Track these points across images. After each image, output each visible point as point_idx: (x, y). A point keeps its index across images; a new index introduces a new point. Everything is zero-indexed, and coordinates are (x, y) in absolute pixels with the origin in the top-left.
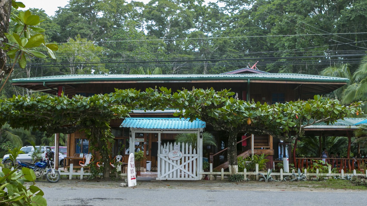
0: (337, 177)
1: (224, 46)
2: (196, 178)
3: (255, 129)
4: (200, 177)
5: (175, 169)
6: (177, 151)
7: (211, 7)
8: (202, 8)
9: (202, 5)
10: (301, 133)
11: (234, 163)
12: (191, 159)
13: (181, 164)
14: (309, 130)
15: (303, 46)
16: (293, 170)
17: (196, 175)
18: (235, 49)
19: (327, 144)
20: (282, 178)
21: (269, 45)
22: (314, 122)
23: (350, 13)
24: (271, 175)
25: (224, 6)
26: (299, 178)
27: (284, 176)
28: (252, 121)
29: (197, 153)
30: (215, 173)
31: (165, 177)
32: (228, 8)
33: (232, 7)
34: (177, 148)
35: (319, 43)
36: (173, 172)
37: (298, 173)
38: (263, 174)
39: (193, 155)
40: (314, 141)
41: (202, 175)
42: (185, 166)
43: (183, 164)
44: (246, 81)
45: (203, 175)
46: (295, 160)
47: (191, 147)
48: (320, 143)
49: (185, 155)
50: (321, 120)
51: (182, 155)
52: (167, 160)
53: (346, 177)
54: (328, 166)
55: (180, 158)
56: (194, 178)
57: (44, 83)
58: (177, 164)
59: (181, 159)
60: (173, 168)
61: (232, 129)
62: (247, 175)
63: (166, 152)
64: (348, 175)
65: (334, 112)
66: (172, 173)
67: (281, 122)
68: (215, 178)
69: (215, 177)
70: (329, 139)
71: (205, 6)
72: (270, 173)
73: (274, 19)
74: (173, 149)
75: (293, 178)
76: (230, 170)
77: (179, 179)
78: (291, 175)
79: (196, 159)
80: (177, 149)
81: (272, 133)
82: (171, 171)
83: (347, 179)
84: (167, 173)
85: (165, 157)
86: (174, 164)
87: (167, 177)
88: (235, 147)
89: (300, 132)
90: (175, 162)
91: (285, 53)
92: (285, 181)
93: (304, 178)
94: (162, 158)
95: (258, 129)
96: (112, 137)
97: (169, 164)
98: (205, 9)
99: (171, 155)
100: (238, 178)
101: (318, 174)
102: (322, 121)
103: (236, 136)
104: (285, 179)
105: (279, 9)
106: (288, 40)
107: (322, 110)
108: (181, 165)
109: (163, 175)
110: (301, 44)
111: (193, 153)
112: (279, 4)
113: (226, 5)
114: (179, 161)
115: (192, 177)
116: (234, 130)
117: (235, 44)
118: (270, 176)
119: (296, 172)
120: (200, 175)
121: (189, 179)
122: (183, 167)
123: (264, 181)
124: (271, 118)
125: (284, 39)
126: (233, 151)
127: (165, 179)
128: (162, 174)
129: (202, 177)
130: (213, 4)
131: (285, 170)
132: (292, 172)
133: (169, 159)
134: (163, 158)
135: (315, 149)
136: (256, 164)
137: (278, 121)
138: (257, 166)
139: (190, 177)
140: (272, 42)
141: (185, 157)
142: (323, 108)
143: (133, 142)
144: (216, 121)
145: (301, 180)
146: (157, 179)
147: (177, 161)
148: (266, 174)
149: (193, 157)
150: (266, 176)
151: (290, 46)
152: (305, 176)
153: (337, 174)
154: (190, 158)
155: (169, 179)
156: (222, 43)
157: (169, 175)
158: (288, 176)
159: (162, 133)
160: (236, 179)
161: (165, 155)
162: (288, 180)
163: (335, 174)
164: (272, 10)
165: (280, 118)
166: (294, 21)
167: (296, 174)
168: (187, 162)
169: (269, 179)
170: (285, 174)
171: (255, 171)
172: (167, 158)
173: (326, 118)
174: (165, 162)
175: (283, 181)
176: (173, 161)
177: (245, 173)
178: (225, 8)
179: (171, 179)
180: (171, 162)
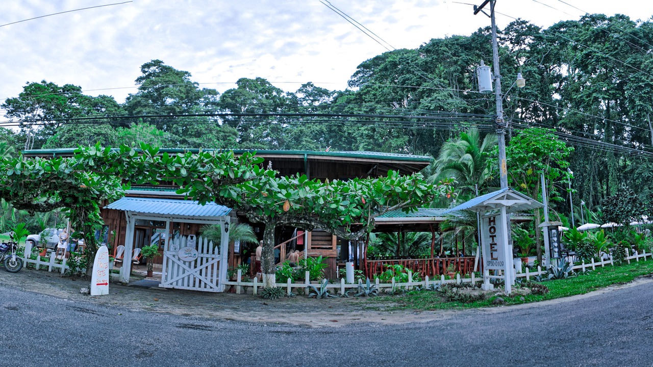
0: (420, 286)
1: (299, 136)
2: (216, 290)
3: (301, 219)
4: (222, 288)
5: (187, 274)
6: (190, 248)
7: (290, 97)
8: (280, 99)
9: (281, 96)
10: (369, 226)
11: (269, 271)
12: (211, 262)
13: (195, 267)
14: (384, 223)
15: (382, 136)
16: (360, 280)
17: (217, 285)
18: (311, 139)
19: (407, 241)
20: (343, 292)
21: (346, 134)
22: (386, 209)
23: (430, 103)
24: (327, 288)
25: (303, 97)
26: (367, 291)
27: (346, 289)
28: (291, 206)
29: (219, 254)
30: (244, 284)
31: (171, 284)
32: (307, 98)
33: (312, 98)
34: (191, 244)
35: (399, 133)
36: (183, 279)
37: (365, 285)
38: (315, 286)
39: (213, 256)
40: (392, 238)
41: (224, 286)
42: (201, 270)
43: (199, 267)
44: (301, 157)
45: (227, 285)
46: (366, 263)
47: (211, 244)
48: (399, 240)
49: (202, 255)
50: (398, 205)
51: (198, 255)
52: (176, 260)
53: (432, 287)
54: (407, 273)
55: (195, 259)
56: (212, 289)
57: (54, 154)
58: (190, 266)
59: (196, 261)
60: (184, 272)
61: (267, 219)
62: (292, 288)
63: (175, 249)
64: (435, 282)
65: (416, 193)
66: (181, 280)
67: (337, 207)
68: (246, 291)
69: (244, 289)
70: (409, 235)
71: (284, 96)
72: (325, 285)
73: (352, 109)
74: (186, 246)
75: (359, 292)
76: (264, 281)
77: (191, 288)
78: (357, 287)
79: (218, 262)
80: (191, 246)
81: (326, 226)
82: (181, 276)
83: (434, 289)
84: (175, 278)
85: (174, 256)
86: (186, 267)
87: (175, 284)
88: (270, 247)
89: (368, 224)
90: (187, 264)
91: (363, 142)
92: (347, 297)
93: (375, 292)
94: (169, 256)
95: (305, 219)
96: (101, 222)
97: (179, 266)
98: (284, 100)
99: (182, 254)
100: (274, 293)
101: (394, 285)
102: (398, 207)
103: (272, 231)
104: (346, 294)
105: (359, 99)
106: (366, 129)
107: (398, 190)
108: (196, 269)
109: (170, 281)
110: (380, 134)
111: (213, 253)
112: (358, 94)
113: (305, 96)
114: (193, 264)
115: (211, 288)
116: (269, 221)
117: (312, 134)
118: (325, 289)
119: (364, 282)
120: (222, 285)
121: (205, 290)
122: (199, 272)
123: (316, 297)
124: (321, 201)
125: (363, 128)
126: (268, 253)
127: (171, 287)
128: (168, 280)
129: (224, 288)
130: (292, 94)
131: (348, 281)
132: (358, 283)
133: (179, 259)
134: (171, 257)
135: (393, 247)
136: (306, 272)
137: (334, 206)
138: (307, 274)
139: (208, 286)
140: (350, 131)
141: (202, 259)
142: (401, 187)
143: (130, 231)
144: (238, 205)
145: (370, 295)
146: (160, 286)
147: (190, 263)
148: (319, 286)
149: (213, 259)
150: (319, 289)
151: (369, 136)
152: (377, 288)
153: (420, 283)
154: (210, 260)
155: (176, 287)
156: (298, 133)
157: (177, 281)
158: (352, 288)
159: (171, 221)
160: (270, 294)
161: (174, 253)
162: (352, 294)
163: (417, 283)
164: (351, 100)
165: (337, 202)
166: (372, 110)
167: (364, 286)
168: (205, 265)
169: (323, 295)
170: (348, 286)
171: (304, 281)
172: (176, 257)
173: (404, 202)
174: (173, 262)
175: (343, 297)
176: (184, 263)
177: (289, 284)
178: (303, 98)
179: (180, 287)
180: (181, 263)
